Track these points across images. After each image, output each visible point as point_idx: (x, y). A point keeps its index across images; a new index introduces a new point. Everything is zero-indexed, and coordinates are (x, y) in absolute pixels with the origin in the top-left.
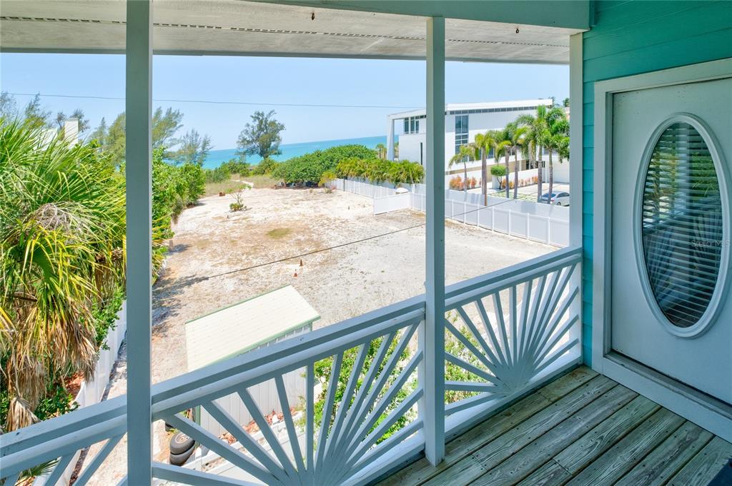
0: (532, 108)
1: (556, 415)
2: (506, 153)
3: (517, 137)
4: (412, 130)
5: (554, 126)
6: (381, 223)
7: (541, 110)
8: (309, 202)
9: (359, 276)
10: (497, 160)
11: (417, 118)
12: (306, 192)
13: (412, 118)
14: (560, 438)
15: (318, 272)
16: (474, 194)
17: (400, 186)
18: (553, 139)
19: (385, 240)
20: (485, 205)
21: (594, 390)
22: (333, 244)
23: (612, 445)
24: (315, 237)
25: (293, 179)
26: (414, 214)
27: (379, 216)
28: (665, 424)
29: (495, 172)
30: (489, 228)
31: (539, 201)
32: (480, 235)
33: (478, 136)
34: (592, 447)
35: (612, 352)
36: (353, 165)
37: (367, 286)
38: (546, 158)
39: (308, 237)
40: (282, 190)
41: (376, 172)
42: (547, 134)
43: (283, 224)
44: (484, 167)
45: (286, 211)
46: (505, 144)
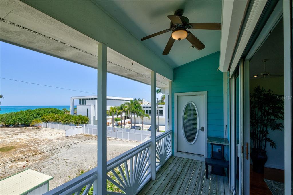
0: (129, 100)
1: (173, 165)
2: (121, 114)
3: (125, 109)
4: (83, 103)
5: (136, 106)
6: (70, 140)
7: (131, 101)
8: (24, 133)
9: (63, 161)
10: (117, 116)
11: (85, 99)
12: (22, 129)
13: (83, 99)
14: (175, 168)
15: (38, 163)
16: (109, 127)
17: (78, 125)
18: (136, 110)
19: (74, 146)
20: (114, 130)
21: (176, 159)
22: (45, 150)
23: (184, 166)
24: (33, 148)
25: (12, 123)
26: (85, 135)
27: (68, 137)
28: (190, 161)
29: (117, 120)
30: (116, 138)
31: (131, 128)
32: (113, 140)
33: (111, 108)
34: (181, 168)
35: (178, 151)
36: (52, 116)
37: (68, 164)
38: (133, 116)
39: (28, 149)
40: (3, 128)
41: (65, 119)
42: (134, 108)
43: (8, 145)
44: (113, 118)
45: (9, 139)
46: (121, 111)
